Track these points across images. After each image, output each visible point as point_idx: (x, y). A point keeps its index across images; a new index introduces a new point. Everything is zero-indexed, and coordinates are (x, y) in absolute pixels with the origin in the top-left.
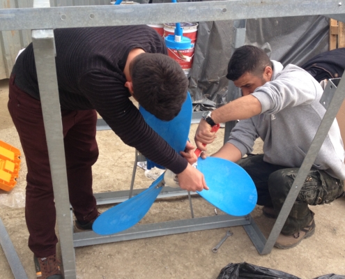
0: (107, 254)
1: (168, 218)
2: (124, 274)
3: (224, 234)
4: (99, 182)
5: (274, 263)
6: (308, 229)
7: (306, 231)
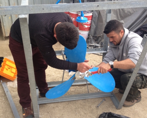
0: (52, 107)
1: (78, 93)
2: (59, 115)
3: (102, 100)
4: (50, 78)
5: (123, 113)
6: (138, 99)
7: (137, 100)
